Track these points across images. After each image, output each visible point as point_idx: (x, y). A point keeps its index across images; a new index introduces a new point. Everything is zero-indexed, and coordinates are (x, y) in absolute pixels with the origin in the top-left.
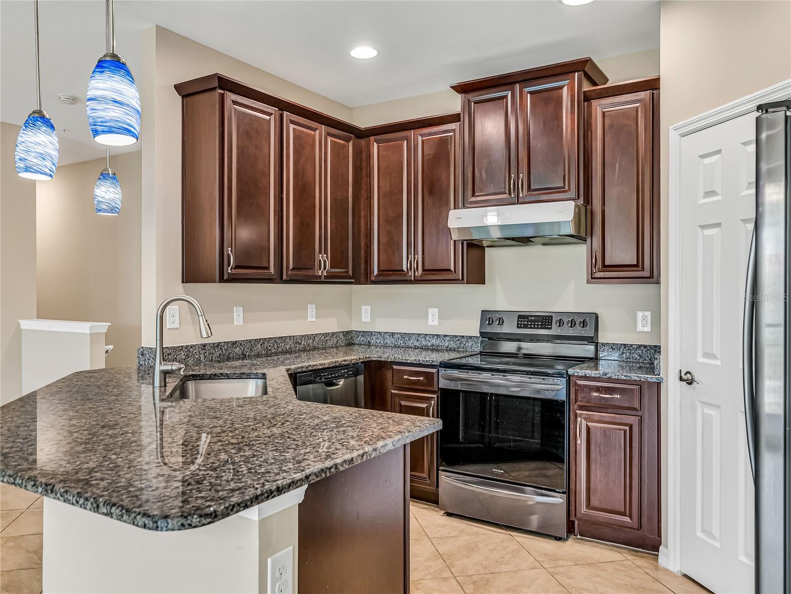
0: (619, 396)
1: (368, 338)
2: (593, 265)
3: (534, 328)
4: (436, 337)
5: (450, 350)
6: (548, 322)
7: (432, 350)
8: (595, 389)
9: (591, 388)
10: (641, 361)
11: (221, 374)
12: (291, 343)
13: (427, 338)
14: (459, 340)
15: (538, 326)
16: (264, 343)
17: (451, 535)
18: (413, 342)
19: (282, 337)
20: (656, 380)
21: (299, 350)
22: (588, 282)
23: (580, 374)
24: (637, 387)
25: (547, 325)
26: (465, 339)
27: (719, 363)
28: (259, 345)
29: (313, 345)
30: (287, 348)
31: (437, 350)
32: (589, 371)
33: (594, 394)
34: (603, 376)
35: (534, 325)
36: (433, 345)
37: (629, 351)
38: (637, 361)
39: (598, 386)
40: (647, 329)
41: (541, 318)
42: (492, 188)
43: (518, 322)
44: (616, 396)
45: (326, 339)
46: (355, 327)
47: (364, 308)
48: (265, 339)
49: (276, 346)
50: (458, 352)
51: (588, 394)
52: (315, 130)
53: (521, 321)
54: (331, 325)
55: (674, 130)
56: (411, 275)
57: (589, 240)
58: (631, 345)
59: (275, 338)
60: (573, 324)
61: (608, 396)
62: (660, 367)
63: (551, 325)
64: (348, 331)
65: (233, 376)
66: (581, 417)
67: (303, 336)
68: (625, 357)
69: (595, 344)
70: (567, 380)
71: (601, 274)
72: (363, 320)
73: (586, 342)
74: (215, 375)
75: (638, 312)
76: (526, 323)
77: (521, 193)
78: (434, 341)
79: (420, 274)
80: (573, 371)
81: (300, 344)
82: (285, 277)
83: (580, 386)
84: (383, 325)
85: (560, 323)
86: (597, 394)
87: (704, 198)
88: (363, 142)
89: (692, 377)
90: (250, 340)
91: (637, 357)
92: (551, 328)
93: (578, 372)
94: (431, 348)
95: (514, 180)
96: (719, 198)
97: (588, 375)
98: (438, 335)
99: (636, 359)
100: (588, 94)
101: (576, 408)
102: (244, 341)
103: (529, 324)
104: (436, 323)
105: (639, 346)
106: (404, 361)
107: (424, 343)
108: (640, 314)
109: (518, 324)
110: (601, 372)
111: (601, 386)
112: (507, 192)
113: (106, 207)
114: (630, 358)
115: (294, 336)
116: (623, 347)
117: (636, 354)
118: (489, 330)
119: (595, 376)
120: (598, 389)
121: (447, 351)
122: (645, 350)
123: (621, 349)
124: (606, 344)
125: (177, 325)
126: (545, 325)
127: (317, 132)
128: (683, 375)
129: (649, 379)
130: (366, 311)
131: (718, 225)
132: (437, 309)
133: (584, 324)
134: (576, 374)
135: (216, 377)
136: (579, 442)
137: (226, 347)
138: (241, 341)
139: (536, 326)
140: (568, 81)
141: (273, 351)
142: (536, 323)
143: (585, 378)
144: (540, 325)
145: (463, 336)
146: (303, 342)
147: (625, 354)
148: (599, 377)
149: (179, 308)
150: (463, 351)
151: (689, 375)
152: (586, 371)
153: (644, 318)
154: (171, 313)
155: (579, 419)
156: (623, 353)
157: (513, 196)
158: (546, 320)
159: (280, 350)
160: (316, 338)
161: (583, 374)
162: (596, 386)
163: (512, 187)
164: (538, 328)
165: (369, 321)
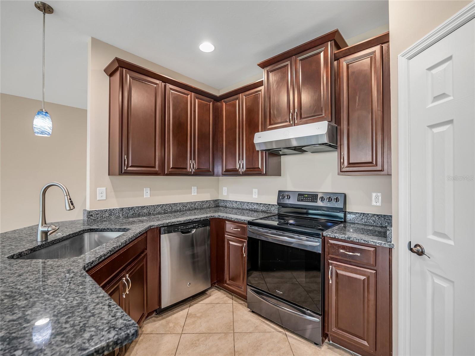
0: (359, 255)
1: (226, 203)
2: (342, 163)
3: (307, 201)
4: (256, 204)
5: (263, 212)
6: (315, 198)
7: (255, 211)
8: (341, 247)
9: (339, 246)
10: (374, 224)
11: (108, 228)
12: (180, 206)
13: (252, 205)
14: (267, 206)
15: (309, 200)
16: (163, 207)
17: (248, 332)
18: (245, 207)
19: (175, 203)
20: (388, 246)
21: (186, 210)
22: (338, 174)
23: (331, 236)
24: (373, 249)
25: (314, 200)
26: (271, 206)
27: (451, 243)
28: (160, 208)
29: (195, 207)
30: (178, 209)
31: (257, 211)
32: (337, 235)
33: (341, 251)
34: (347, 239)
35: (307, 200)
36: (254, 209)
37: (366, 218)
38: (371, 224)
39: (344, 245)
40: (379, 204)
41: (311, 196)
42: (280, 120)
43: (298, 198)
44: (357, 254)
45: (203, 204)
46: (220, 198)
47: (224, 188)
48: (164, 204)
49: (170, 208)
50: (268, 213)
51: (337, 250)
52: (188, 95)
53: (300, 197)
54: (206, 196)
55: (402, 56)
56: (240, 171)
57: (339, 148)
58: (368, 214)
59: (170, 204)
60: (330, 199)
61: (351, 254)
62: (391, 236)
63: (317, 200)
64: (216, 200)
65: (115, 230)
66: (332, 265)
67: (188, 203)
68: (364, 221)
69: (344, 212)
70: (322, 240)
71: (348, 169)
72: (224, 194)
73: (338, 211)
74: (104, 229)
75: (373, 193)
76: (302, 198)
77: (296, 121)
78: (255, 207)
79: (244, 170)
80: (326, 234)
81: (186, 207)
82: (166, 172)
83: (331, 244)
84: (232, 197)
85: (322, 199)
86: (343, 251)
87: (433, 102)
88: (219, 104)
89: (422, 249)
90: (153, 206)
91: (372, 222)
92: (317, 202)
93: (330, 235)
94: (254, 210)
95: (292, 114)
96: (451, 98)
97: (336, 238)
98: (257, 203)
99: (371, 223)
100: (337, 55)
101: (329, 258)
102: (149, 206)
103: (304, 199)
104: (256, 197)
105: (374, 215)
106: (230, 219)
107: (251, 207)
108: (374, 195)
109: (298, 199)
110: (346, 236)
111: (346, 246)
112: (288, 120)
113: (38, 131)
114: (367, 222)
115: (182, 203)
116: (362, 215)
117: (371, 220)
118: (282, 202)
119: (342, 238)
120: (344, 248)
121: (262, 212)
122: (377, 217)
123: (361, 217)
124: (351, 212)
125: (104, 198)
126: (313, 200)
127: (189, 96)
128: (412, 247)
129: (382, 244)
130: (225, 189)
131: (451, 122)
132: (257, 190)
133: (337, 200)
134: (328, 236)
135: (105, 231)
136: (330, 282)
137: (137, 210)
138: (148, 206)
139: (308, 200)
140: (324, 48)
141: (169, 211)
142: (308, 199)
143: (334, 239)
144: (310, 200)
145: (269, 204)
146: (188, 206)
147: (364, 220)
148: (345, 240)
149: (106, 189)
150: (270, 213)
151: (418, 248)
152: (335, 234)
153: (377, 197)
154: (100, 192)
155: (331, 267)
156: (363, 219)
157: (291, 123)
158: (314, 197)
159: (173, 210)
160: (196, 204)
161: (333, 237)
162: (342, 245)
163: (291, 118)
164: (309, 202)
165: (226, 195)
